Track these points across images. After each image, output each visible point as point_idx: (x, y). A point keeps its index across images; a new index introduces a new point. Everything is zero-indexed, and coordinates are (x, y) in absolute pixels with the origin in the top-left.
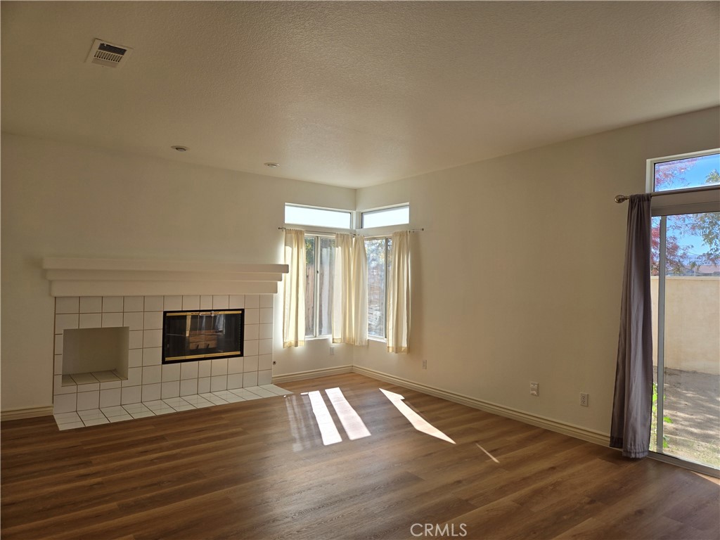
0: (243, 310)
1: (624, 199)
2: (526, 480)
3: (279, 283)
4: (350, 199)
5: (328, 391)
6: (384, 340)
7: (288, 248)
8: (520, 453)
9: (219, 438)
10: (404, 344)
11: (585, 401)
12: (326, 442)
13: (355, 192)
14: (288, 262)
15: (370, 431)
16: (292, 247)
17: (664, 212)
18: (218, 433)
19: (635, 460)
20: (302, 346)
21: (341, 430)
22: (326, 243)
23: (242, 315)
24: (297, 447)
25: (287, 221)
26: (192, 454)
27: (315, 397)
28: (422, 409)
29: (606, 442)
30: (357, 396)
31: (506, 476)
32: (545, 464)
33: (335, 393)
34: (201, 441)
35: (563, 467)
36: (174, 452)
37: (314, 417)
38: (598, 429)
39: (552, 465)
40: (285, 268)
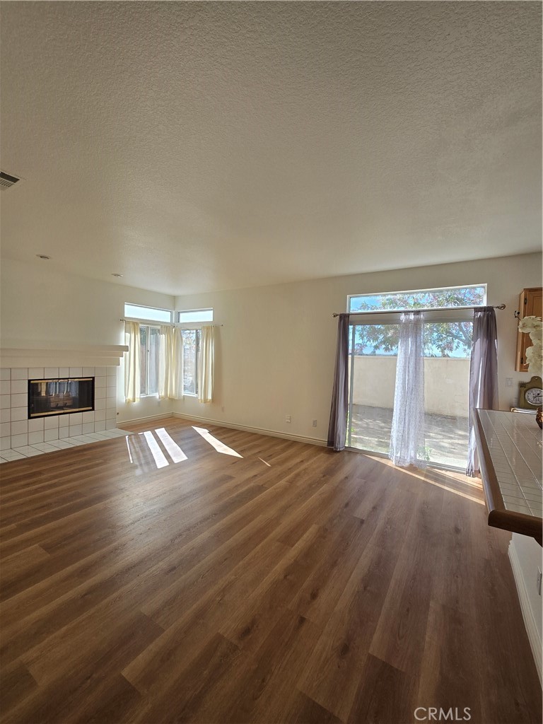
0: (93, 378)
1: (337, 315)
2: (290, 470)
3: (121, 358)
4: (172, 303)
5: (156, 431)
6: (195, 395)
7: (128, 334)
8: (283, 455)
9: (87, 468)
10: (210, 397)
11: (315, 424)
12: (159, 466)
13: (174, 299)
14: (128, 344)
15: (187, 456)
16: (130, 333)
17: (354, 324)
18: (84, 465)
19: (339, 451)
20: (137, 401)
21: (168, 457)
22: (154, 332)
23: (93, 381)
24: (138, 472)
25: (126, 316)
26: (69, 481)
27: (148, 435)
28: (222, 437)
29: (325, 445)
30: (176, 433)
31: (279, 469)
32: (298, 460)
33: (161, 432)
34: (73, 472)
35: (307, 460)
36: (53, 481)
37: (149, 449)
38: (322, 439)
39: (301, 460)
40: (126, 348)
